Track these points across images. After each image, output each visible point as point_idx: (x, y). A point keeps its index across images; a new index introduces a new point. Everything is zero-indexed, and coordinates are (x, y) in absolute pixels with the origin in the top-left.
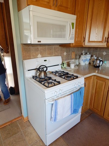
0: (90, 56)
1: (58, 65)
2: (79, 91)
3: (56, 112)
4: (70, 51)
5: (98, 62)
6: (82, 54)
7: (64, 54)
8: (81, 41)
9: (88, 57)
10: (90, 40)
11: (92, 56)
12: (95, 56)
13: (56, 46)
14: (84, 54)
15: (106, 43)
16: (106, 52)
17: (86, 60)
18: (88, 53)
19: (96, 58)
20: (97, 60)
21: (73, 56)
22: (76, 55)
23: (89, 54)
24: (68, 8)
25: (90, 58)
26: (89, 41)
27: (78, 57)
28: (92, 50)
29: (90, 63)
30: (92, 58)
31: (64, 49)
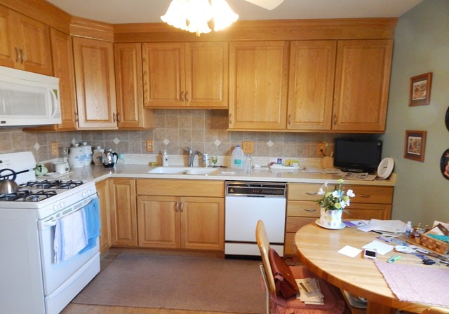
0: (90, 149)
1: (28, 171)
2: (92, 204)
3: (62, 241)
4: (46, 141)
5: (110, 158)
6: (72, 146)
7: (35, 146)
8: (71, 120)
9: (87, 150)
10: (88, 119)
11: (93, 149)
12: (102, 148)
13: (15, 132)
14: (77, 145)
15: (116, 122)
16: (118, 138)
17: (84, 156)
18: (85, 144)
19: (103, 151)
20: (106, 152)
21: (55, 151)
22: (60, 149)
23: (88, 144)
24: (40, 64)
25: (91, 153)
26: (86, 120)
27: (65, 152)
28: (91, 136)
29: (93, 163)
30: (95, 151)
31: (34, 137)
